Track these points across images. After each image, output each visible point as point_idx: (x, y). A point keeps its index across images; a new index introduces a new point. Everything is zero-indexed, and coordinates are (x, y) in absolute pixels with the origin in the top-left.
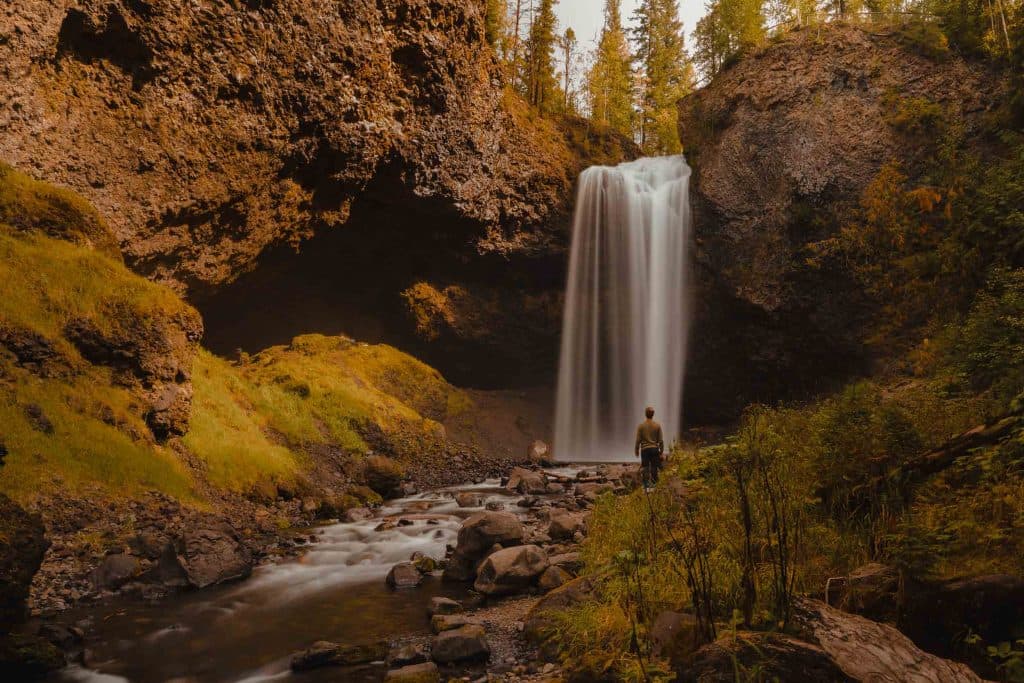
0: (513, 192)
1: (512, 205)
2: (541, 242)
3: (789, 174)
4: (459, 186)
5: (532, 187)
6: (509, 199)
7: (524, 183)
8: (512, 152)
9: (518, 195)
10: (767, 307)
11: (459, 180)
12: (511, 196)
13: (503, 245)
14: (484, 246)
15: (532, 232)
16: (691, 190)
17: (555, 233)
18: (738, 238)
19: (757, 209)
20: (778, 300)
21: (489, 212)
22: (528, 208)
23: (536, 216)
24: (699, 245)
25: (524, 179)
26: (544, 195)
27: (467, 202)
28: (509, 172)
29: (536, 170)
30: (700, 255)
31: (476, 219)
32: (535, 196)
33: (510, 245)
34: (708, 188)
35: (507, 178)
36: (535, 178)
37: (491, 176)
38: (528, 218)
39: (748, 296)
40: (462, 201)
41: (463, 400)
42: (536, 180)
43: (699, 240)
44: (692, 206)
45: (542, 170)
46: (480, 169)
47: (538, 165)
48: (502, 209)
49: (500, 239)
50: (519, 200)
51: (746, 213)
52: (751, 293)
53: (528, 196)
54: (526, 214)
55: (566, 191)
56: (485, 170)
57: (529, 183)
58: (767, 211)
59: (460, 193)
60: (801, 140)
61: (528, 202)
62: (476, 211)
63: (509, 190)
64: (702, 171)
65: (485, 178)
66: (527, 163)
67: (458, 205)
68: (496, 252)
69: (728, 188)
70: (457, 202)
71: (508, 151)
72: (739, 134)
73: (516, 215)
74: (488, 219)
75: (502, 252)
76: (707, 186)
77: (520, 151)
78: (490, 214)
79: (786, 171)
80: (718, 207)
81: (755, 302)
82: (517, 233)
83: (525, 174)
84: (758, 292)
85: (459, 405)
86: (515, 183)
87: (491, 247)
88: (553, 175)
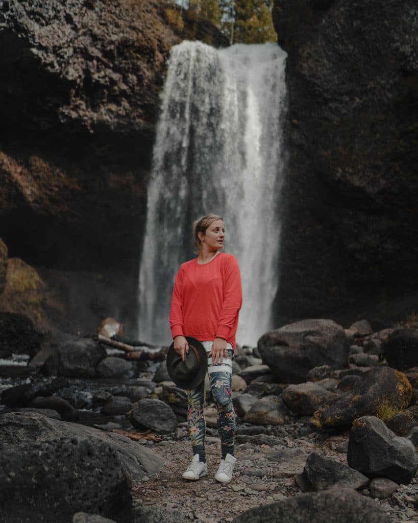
0: (100, 55)
1: (99, 70)
2: (127, 115)
3: (397, 49)
4: (35, 27)
5: (121, 54)
6: (95, 62)
7: (112, 47)
8: (101, 11)
9: (105, 60)
10: (370, 189)
11: (37, 21)
12: (98, 59)
13: (88, 115)
14: (66, 112)
15: (119, 104)
16: (287, 71)
17: (142, 107)
18: (336, 119)
19: (358, 89)
20: (383, 182)
21: (71, 70)
22: (116, 76)
23: (124, 87)
24: (296, 126)
25: (112, 42)
26: (133, 63)
27: (45, 49)
28: (96, 31)
29: (126, 35)
30: (296, 136)
31: (56, 75)
32: (124, 64)
33: (95, 116)
34: (305, 69)
35: (95, 38)
36: (124, 45)
37: (75, 28)
38: (116, 88)
39: (349, 177)
40: (40, 47)
41: (32, 277)
42: (127, 47)
43: (295, 121)
44: (289, 87)
45: (133, 36)
46: (62, 14)
47: (128, 29)
48: (87, 72)
49: (84, 107)
50: (107, 66)
51: (347, 94)
52: (351, 174)
53: (117, 63)
54: (113, 82)
55: (157, 63)
56: (69, 19)
57: (118, 48)
58: (370, 89)
59: (37, 37)
60: (412, 12)
61: (116, 69)
62: (56, 64)
63: (96, 53)
64: (300, 50)
65: (68, 28)
66: (117, 26)
67: (34, 51)
68: (80, 120)
69: (328, 67)
70: (34, 47)
71: (97, 9)
72: (342, 9)
73: (102, 81)
74: (70, 78)
75: (85, 121)
76: (305, 65)
77: (110, 12)
78: (73, 73)
79: (395, 45)
80: (316, 88)
81: (357, 183)
82: (103, 103)
83: (114, 38)
84: (361, 174)
85: (26, 282)
86: (103, 45)
87: (74, 115)
88: (144, 43)
